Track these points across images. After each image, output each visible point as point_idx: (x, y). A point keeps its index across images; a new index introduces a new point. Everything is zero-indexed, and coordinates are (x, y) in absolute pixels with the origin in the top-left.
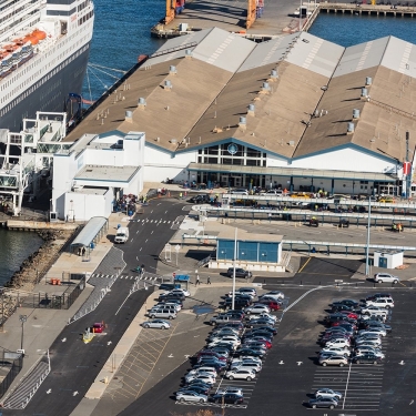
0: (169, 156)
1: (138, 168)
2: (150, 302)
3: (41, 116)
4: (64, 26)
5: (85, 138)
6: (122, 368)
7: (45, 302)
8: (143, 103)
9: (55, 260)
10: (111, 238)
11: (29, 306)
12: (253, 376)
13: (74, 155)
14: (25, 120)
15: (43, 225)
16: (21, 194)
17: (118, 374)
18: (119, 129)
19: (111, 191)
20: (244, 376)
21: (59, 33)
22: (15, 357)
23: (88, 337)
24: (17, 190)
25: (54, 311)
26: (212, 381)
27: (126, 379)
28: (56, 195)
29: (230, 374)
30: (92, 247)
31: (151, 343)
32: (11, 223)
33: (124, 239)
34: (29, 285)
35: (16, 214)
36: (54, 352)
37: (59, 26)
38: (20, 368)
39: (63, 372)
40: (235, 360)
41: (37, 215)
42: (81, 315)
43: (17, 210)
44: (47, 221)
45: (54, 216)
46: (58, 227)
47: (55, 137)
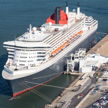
0: (105, 58)
1: (98, 61)
2: (93, 90)
3: (80, 50)
4: (89, 28)
5: (88, 55)
6: (83, 103)
7: (73, 91)
8: (102, 46)
9: (77, 82)
10: (89, 77)
11: (70, 91)
12: (105, 104)
13: (84, 59)
14: (76, 51)
15: (77, 74)
16: (73, 67)
17: (82, 104)
18: (95, 53)
19: (91, 67)
20: (104, 104)
21: (88, 29)
22: (64, 101)
23: (79, 97)
24: (72, 67)
25: (74, 92)
26: (98, 105)
27: (83, 105)
28: (80, 68)
29: (101, 104)
30: (85, 79)
31: (90, 98)
32: (71, 73)
33: (92, 77)
34: (71, 87)
35: (72, 72)
36: (72, 100)
37: (88, 28)
38: (65, 103)
39: (72, 104)
40: (103, 101)
41: (76, 71)
42: (79, 93)
43: (73, 71)
44: (78, 73)
45: (79, 72)
46: (80, 74)
47: (83, 54)
